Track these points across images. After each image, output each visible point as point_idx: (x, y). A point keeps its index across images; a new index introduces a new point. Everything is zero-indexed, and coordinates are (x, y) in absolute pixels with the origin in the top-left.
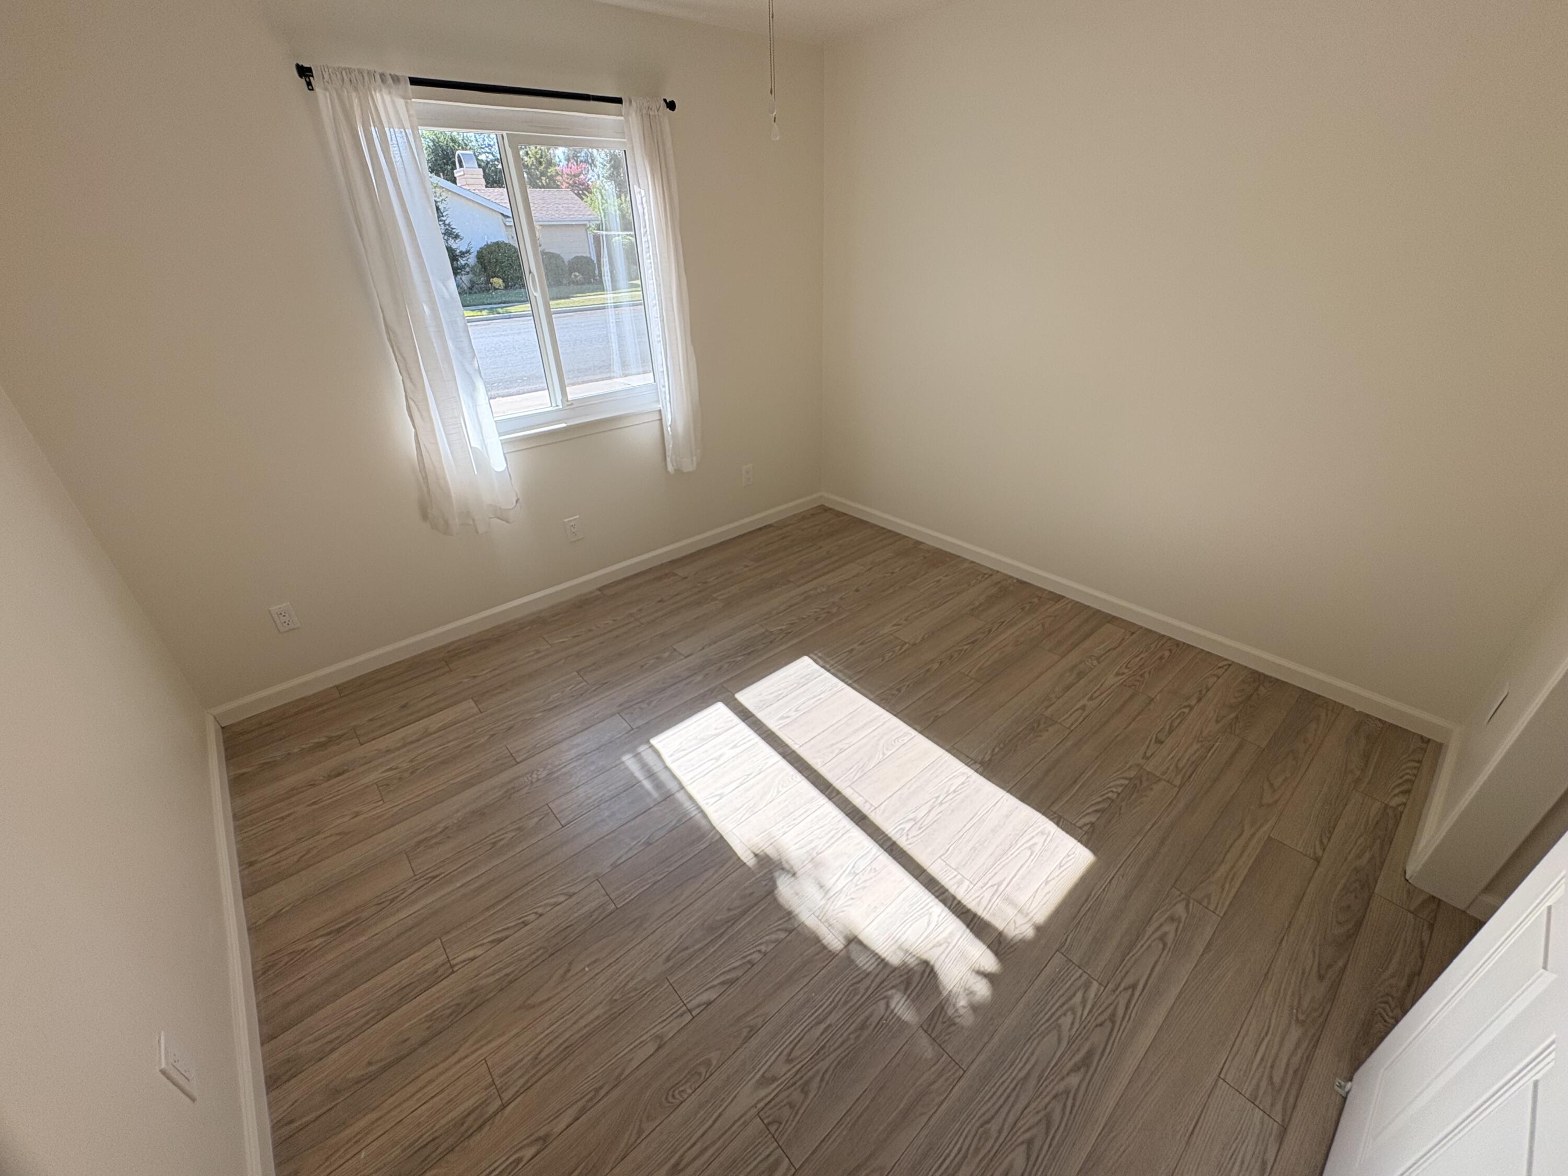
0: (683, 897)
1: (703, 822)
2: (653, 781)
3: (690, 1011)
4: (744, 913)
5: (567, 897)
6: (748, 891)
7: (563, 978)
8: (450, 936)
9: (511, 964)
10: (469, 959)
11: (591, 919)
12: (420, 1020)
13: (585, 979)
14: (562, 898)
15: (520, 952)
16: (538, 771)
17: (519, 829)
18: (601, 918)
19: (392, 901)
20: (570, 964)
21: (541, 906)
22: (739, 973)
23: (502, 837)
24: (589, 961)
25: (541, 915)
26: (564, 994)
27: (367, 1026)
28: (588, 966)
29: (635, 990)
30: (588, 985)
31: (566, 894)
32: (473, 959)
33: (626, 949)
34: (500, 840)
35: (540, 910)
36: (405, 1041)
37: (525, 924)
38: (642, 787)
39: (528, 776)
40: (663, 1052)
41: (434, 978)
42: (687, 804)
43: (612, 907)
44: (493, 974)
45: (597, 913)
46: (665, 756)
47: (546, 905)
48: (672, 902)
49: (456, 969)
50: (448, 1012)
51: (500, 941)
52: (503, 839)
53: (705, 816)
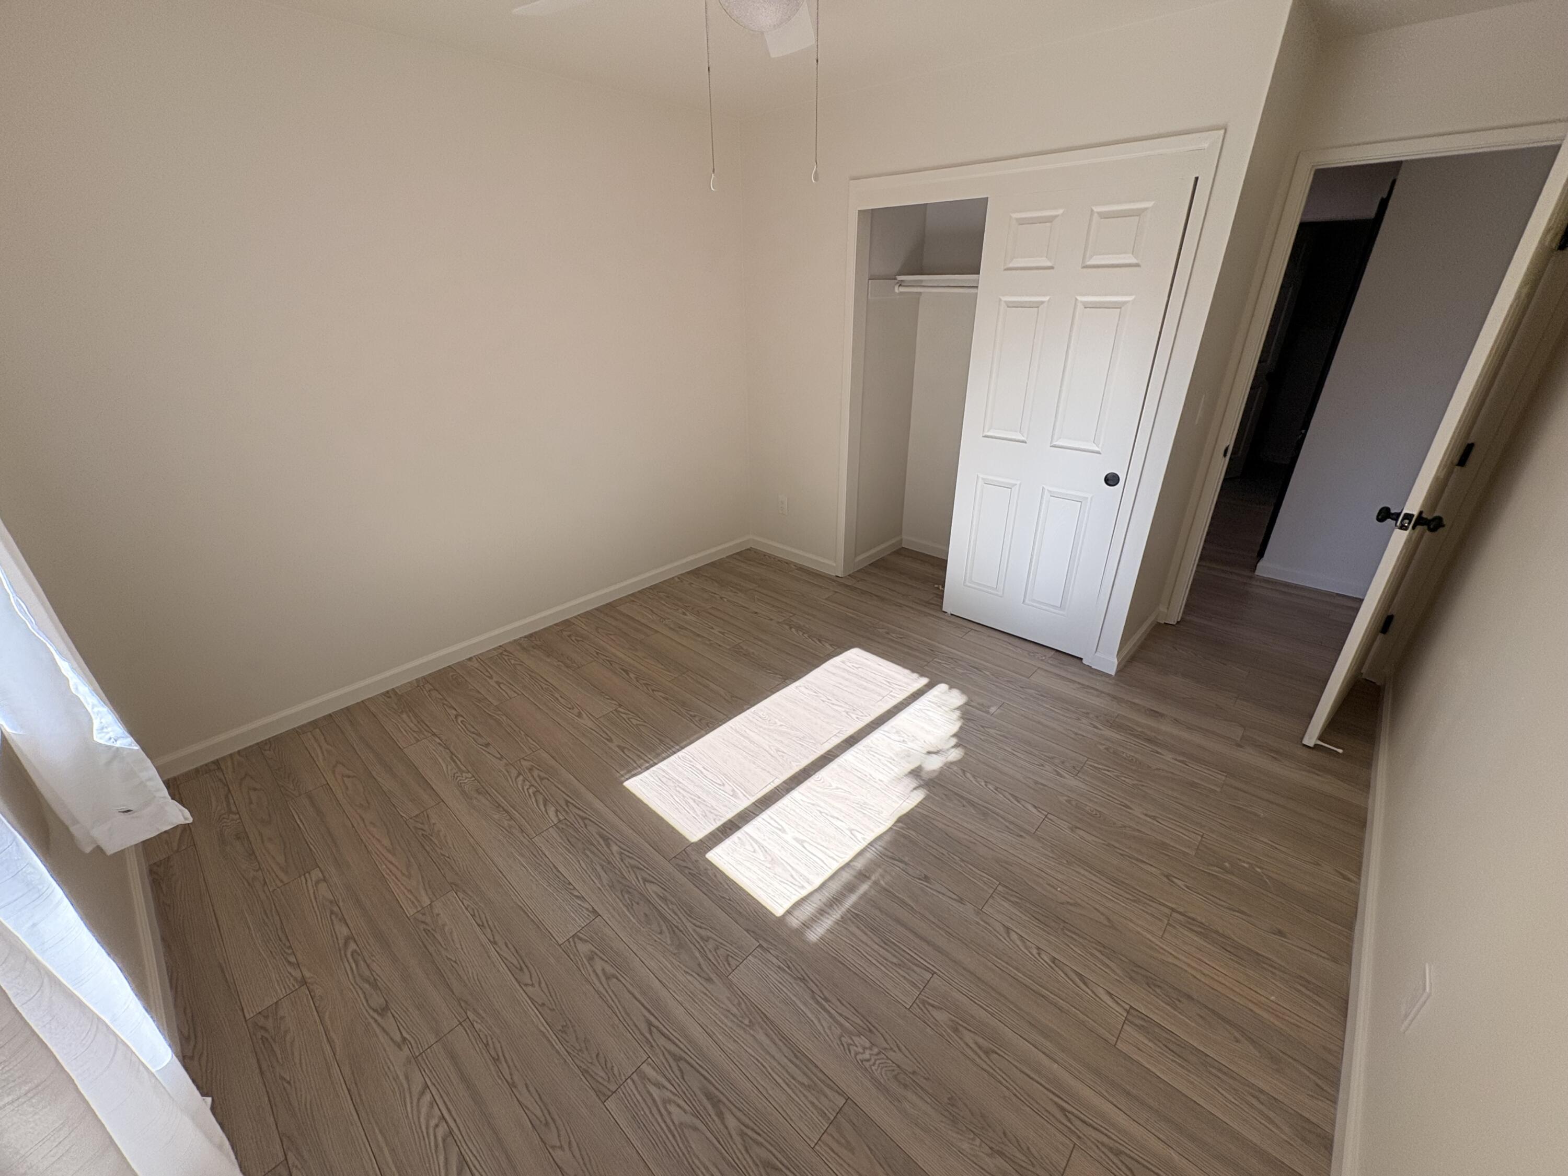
0: (966, 837)
1: (887, 838)
2: (844, 895)
3: (1046, 816)
4: (962, 797)
5: (1010, 931)
6: (944, 797)
7: (1076, 905)
8: (1107, 1035)
9: (1092, 955)
10: (1113, 998)
11: (1020, 901)
12: (1180, 1013)
13: (1066, 888)
14: (1014, 936)
15: (1079, 952)
16: (856, 1054)
17: (956, 1030)
18: (1014, 893)
19: (1118, 1153)
20: (1063, 903)
21: (1030, 952)
22: (1007, 794)
23: (973, 1046)
24: (1053, 890)
25: (1038, 948)
26: (1086, 899)
27: (1223, 1068)
28: (1056, 889)
29: (1052, 851)
30: (1069, 884)
31: (1008, 933)
32: (1110, 994)
33: (1029, 866)
34: (980, 1047)
35: (1035, 952)
36: (1201, 1017)
37: (1054, 960)
38: (854, 906)
39: (867, 1064)
40: (1078, 825)
41: (1147, 1026)
42: (869, 855)
43: (1000, 888)
44: (1108, 967)
45: (1012, 899)
46: (804, 893)
47: (1026, 948)
48: (975, 843)
49: (1127, 1007)
50: (1158, 990)
51: (1080, 976)
52: (976, 1043)
53: (879, 838)
